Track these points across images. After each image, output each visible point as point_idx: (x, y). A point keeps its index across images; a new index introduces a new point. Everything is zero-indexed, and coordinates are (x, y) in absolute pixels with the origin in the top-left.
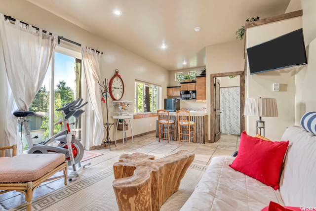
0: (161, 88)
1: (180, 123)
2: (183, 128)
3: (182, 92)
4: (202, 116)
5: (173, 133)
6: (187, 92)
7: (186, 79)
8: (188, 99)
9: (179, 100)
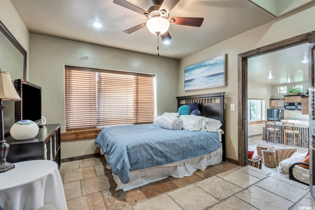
0: (264, 101)
1: (286, 131)
2: (288, 135)
3: (285, 104)
4: (307, 127)
5: (279, 138)
6: (292, 104)
7: (290, 92)
8: (294, 110)
9: (283, 111)
